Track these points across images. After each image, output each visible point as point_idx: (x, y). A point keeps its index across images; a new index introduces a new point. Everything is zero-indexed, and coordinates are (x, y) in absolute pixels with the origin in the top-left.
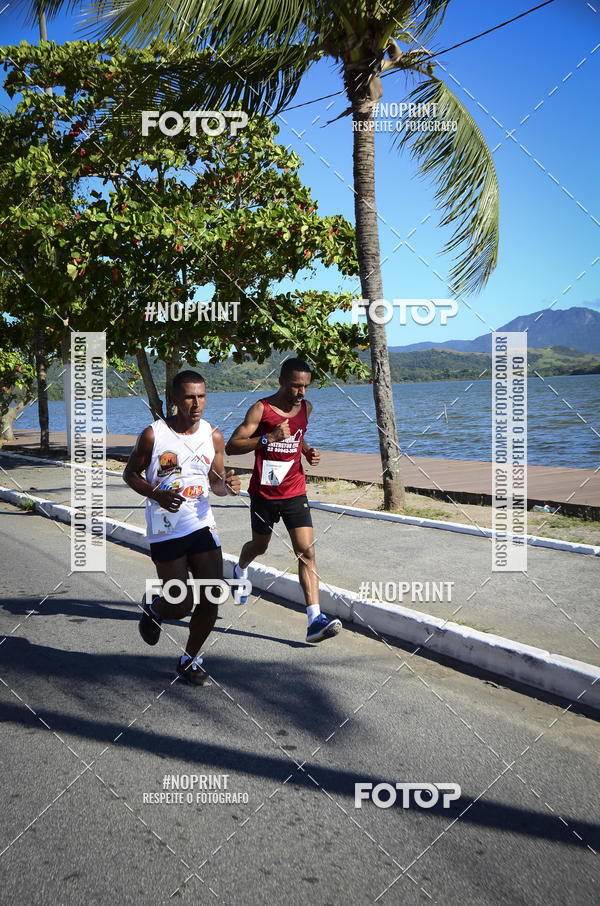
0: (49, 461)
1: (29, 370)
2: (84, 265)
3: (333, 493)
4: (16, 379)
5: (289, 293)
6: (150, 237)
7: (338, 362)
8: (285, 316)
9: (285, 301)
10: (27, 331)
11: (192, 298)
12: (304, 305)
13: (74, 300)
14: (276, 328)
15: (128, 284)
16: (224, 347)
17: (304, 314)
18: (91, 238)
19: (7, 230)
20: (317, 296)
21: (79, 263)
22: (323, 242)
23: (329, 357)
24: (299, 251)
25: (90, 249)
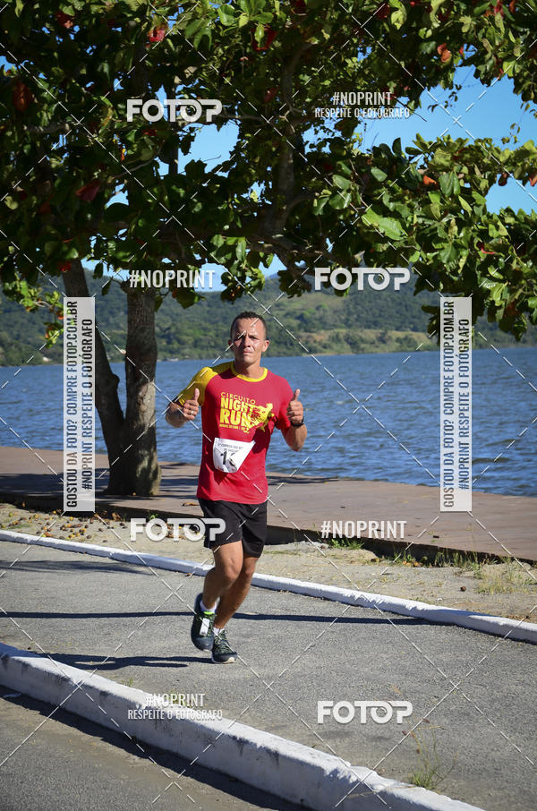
3: (498, 590)
5: (397, 142)
6: (94, 8)
7: (507, 296)
8: (392, 191)
9: (390, 158)
11: (186, 152)
12: (433, 171)
14: (371, 219)
16: (254, 260)
17: (435, 188)
20: (464, 151)
22: (478, 28)
23: (486, 285)
24: (428, 48)
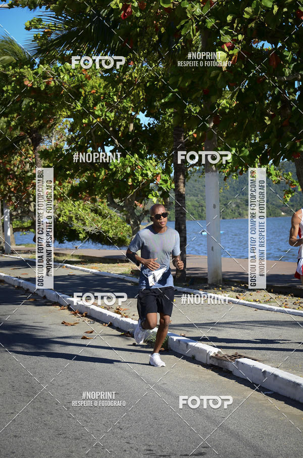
0: (185, 289)
1: (166, 181)
2: (236, 51)
4: (150, 191)
10: (165, 134)
13: (221, 96)
15: (287, 71)
18: (246, 16)
19: (147, 9)
21: (231, 48)
25: (244, 31)
